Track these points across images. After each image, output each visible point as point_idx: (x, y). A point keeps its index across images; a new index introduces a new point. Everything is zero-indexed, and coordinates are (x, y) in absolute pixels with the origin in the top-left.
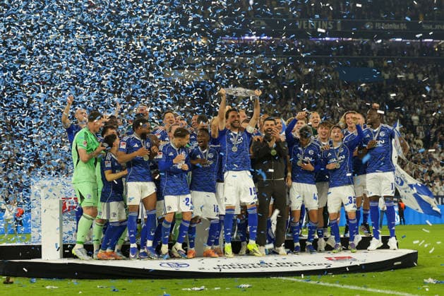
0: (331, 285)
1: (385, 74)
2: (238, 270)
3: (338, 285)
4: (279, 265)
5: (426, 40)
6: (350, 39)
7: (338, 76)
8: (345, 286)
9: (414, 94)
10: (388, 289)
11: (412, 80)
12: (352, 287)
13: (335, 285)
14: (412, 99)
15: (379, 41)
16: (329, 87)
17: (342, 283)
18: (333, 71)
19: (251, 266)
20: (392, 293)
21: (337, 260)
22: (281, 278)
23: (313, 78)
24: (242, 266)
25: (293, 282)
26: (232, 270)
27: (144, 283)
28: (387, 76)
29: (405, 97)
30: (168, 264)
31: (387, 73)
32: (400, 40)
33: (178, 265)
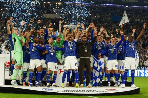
2: (72, 93)
4: (87, 91)
5: (145, 7)
6: (116, 5)
7: (111, 19)
9: (139, 27)
14: (139, 29)
15: (127, 6)
16: (107, 23)
18: (109, 17)
23: (101, 19)
24: (73, 91)
30: (45, 89)
32: (135, 6)
33: (49, 90)
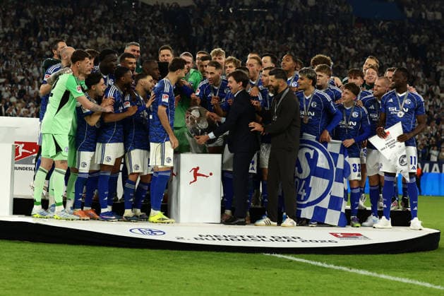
0: (337, 268)
1: (408, 12)
2: (223, 243)
3: (345, 269)
4: (273, 239)
8: (354, 270)
10: (406, 277)
11: (439, 20)
12: (362, 272)
13: (340, 268)
16: (339, 24)
17: (350, 266)
18: (343, 6)
19: (240, 238)
20: (410, 281)
21: (344, 237)
22: (276, 255)
23: (321, 11)
24: (228, 238)
25: (291, 261)
26: (217, 243)
27: (110, 251)
28: (410, 14)
29: (431, 41)
30: (139, 230)
31: (409, 10)
33: (152, 232)
